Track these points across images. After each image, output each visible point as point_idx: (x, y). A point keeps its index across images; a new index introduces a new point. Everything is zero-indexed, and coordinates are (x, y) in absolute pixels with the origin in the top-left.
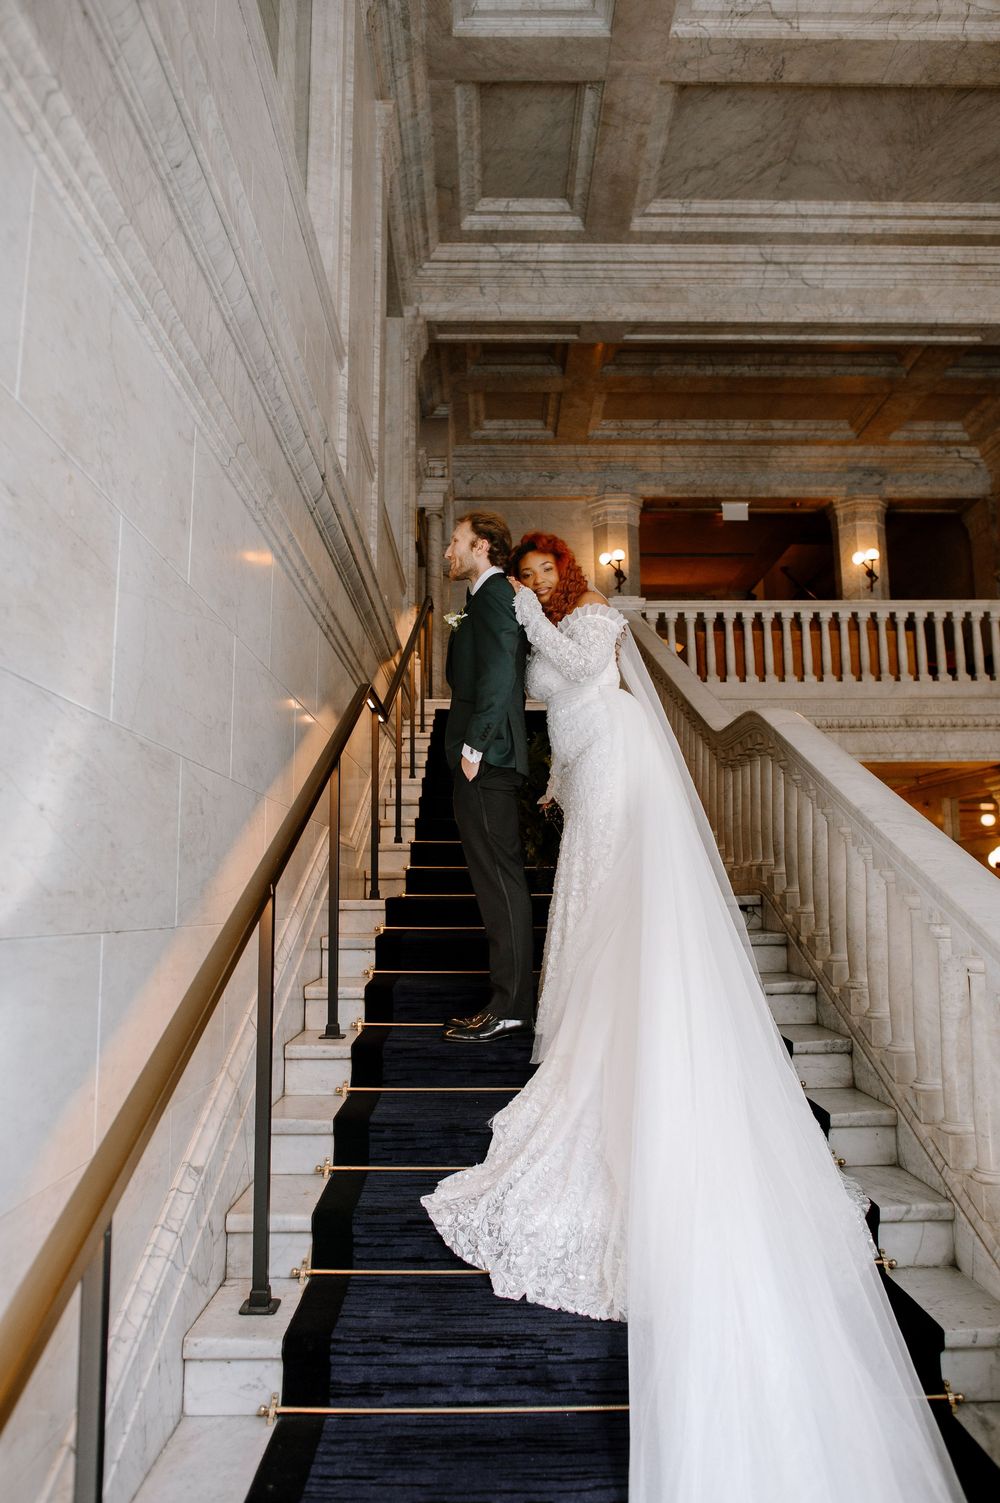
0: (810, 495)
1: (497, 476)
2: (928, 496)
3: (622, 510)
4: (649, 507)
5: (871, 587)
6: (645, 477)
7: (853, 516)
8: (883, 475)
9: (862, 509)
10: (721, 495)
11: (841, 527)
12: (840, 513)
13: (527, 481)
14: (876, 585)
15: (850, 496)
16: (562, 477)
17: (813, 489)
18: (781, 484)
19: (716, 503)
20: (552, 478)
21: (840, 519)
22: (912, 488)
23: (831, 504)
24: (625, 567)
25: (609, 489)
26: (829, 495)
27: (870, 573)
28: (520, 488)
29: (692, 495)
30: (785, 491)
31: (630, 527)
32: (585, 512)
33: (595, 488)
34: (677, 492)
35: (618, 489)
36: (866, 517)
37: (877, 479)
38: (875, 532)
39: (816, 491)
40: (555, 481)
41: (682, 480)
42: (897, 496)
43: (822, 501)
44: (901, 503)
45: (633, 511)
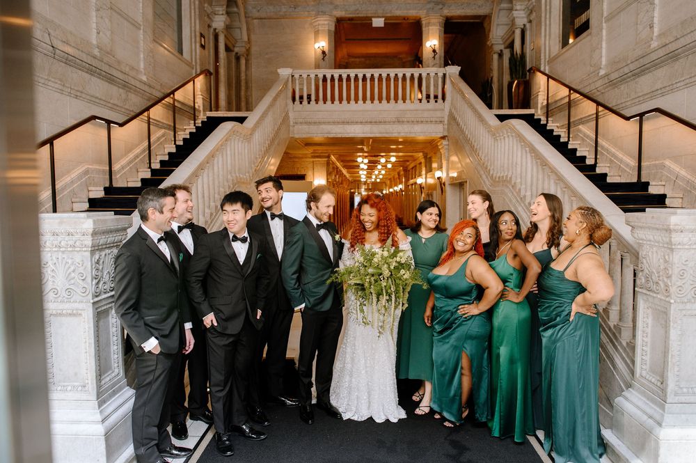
0: (410, 15)
1: (271, 8)
2: (463, 14)
3: (326, 23)
4: (339, 21)
5: (434, 57)
6: (336, 7)
7: (428, 24)
8: (444, 5)
9: (433, 21)
10: (370, 15)
11: (424, 29)
12: (424, 23)
13: (284, 10)
14: (436, 56)
15: (427, 15)
16: (300, 8)
17: (411, 11)
18: (397, 9)
19: (370, 19)
20: (295, 8)
21: (424, 26)
22: (456, 11)
23: (420, 19)
24: (326, 49)
25: (320, 13)
26: (418, 15)
27: (434, 51)
28: (281, 13)
29: (357, 16)
30: (398, 13)
31: (329, 31)
32: (311, 24)
33: (314, 13)
34: (350, 14)
35: (324, 13)
36: (434, 24)
37: (441, 6)
38: (438, 31)
39: (412, 13)
40: (296, 10)
41: (353, 8)
42: (448, 14)
43: (416, 17)
44: (452, 18)
45: (331, 23)
